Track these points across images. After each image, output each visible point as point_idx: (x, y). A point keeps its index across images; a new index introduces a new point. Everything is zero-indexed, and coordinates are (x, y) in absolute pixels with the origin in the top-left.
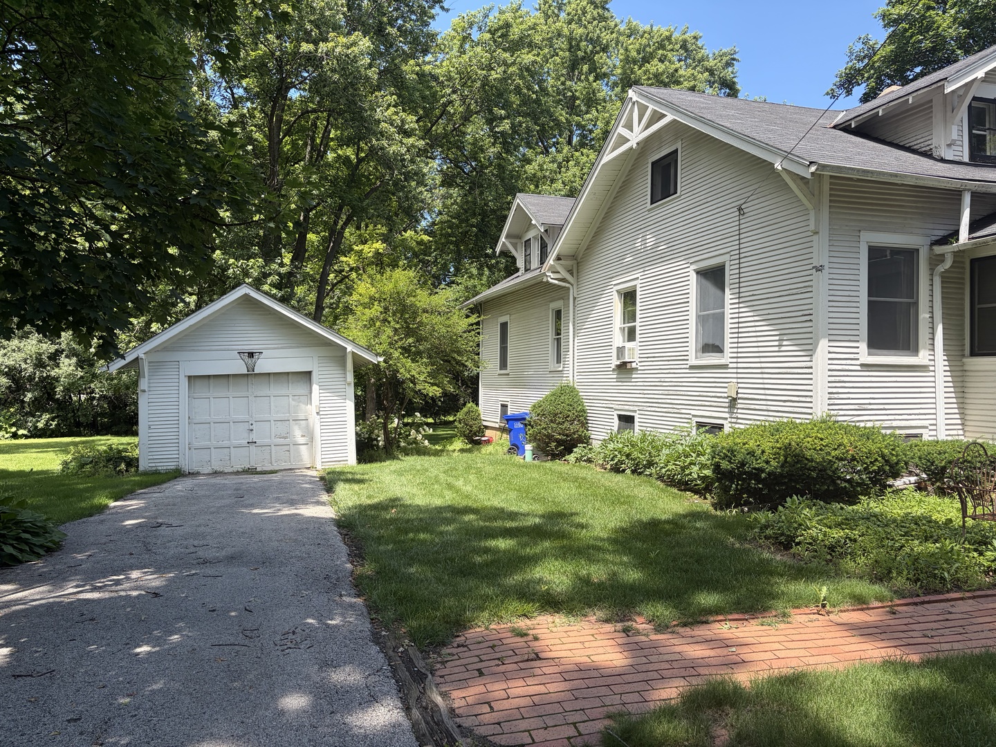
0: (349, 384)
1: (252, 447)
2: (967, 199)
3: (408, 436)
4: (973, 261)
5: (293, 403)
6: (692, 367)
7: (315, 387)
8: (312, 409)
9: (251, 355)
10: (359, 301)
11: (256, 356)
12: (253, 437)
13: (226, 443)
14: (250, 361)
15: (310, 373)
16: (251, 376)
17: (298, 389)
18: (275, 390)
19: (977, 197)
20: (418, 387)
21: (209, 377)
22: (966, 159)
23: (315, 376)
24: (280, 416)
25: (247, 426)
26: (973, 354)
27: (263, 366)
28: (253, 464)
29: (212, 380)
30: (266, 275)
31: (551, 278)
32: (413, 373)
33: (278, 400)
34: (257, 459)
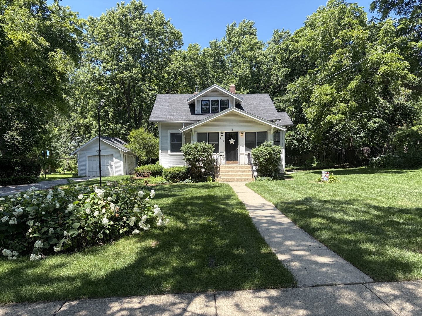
0: (122, 157)
1: (101, 171)
5: (110, 162)
7: (114, 158)
8: (114, 163)
14: (98, 153)
15: (113, 155)
16: (101, 156)
17: (111, 158)
18: (106, 159)
19: (185, 123)
27: (102, 153)
29: (92, 157)
34: (102, 174)
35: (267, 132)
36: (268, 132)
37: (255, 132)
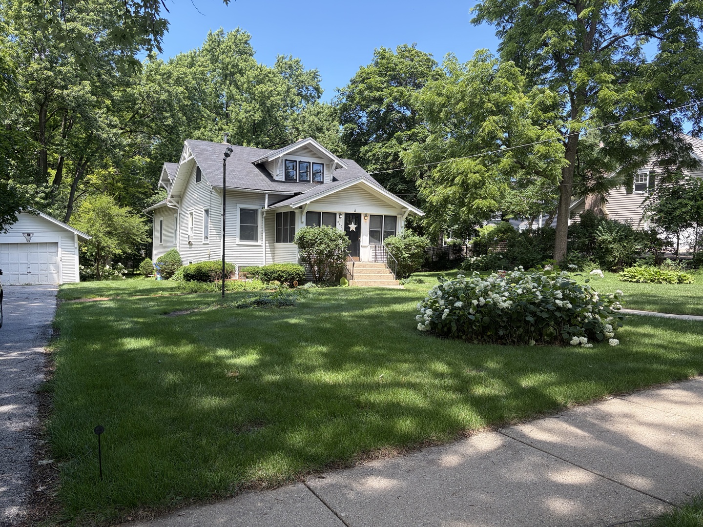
0: (76, 248)
1: (29, 275)
2: (267, 196)
3: (114, 274)
4: (277, 214)
5: (49, 256)
6: (204, 244)
7: (60, 249)
8: (58, 259)
9: (29, 235)
10: (83, 210)
11: (31, 235)
12: (30, 270)
13: (16, 273)
14: (28, 237)
15: (57, 243)
16: (28, 244)
17: (52, 249)
18: (40, 250)
20: (111, 250)
21: (8, 244)
22: (284, 180)
23: (59, 244)
24: (43, 261)
25: (27, 265)
26: (277, 242)
27: (34, 239)
28: (30, 282)
29: (10, 246)
30: (37, 193)
31: (169, 205)
32: (109, 243)
33: (42, 254)
34: (30, 279)
35: (396, 217)
36: (398, 216)
37: (382, 216)
